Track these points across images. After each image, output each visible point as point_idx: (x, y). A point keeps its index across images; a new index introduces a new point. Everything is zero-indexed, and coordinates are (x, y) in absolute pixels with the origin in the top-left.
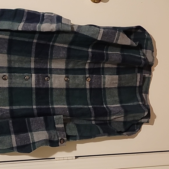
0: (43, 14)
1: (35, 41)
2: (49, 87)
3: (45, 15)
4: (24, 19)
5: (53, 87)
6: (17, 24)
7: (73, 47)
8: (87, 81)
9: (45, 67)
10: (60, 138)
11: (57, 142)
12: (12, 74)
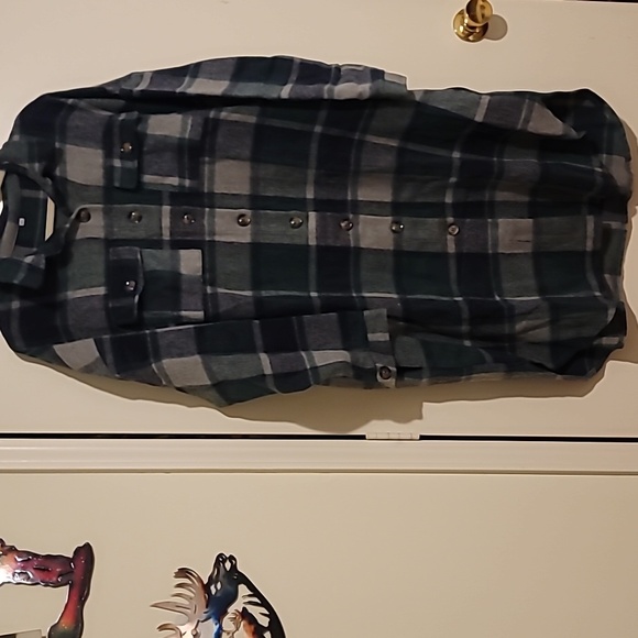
0: (338, 68)
1: (318, 129)
2: (352, 246)
3: (342, 69)
4: (294, 77)
5: (362, 246)
6: (278, 87)
7: (411, 146)
8: (450, 234)
9: (339, 197)
10: (379, 365)
11: (373, 371)
12: (262, 212)
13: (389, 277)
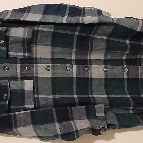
1: (77, 33)
2: (89, 77)
3: (85, 9)
4: (67, 13)
5: (93, 77)
6: (61, 17)
7: (111, 39)
8: (125, 71)
9: (85, 58)
10: (101, 127)
11: (99, 130)
12: (55, 65)
13: (102, 88)
